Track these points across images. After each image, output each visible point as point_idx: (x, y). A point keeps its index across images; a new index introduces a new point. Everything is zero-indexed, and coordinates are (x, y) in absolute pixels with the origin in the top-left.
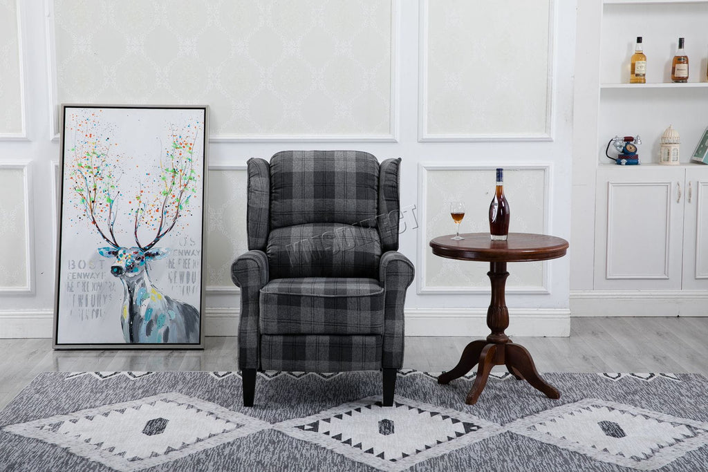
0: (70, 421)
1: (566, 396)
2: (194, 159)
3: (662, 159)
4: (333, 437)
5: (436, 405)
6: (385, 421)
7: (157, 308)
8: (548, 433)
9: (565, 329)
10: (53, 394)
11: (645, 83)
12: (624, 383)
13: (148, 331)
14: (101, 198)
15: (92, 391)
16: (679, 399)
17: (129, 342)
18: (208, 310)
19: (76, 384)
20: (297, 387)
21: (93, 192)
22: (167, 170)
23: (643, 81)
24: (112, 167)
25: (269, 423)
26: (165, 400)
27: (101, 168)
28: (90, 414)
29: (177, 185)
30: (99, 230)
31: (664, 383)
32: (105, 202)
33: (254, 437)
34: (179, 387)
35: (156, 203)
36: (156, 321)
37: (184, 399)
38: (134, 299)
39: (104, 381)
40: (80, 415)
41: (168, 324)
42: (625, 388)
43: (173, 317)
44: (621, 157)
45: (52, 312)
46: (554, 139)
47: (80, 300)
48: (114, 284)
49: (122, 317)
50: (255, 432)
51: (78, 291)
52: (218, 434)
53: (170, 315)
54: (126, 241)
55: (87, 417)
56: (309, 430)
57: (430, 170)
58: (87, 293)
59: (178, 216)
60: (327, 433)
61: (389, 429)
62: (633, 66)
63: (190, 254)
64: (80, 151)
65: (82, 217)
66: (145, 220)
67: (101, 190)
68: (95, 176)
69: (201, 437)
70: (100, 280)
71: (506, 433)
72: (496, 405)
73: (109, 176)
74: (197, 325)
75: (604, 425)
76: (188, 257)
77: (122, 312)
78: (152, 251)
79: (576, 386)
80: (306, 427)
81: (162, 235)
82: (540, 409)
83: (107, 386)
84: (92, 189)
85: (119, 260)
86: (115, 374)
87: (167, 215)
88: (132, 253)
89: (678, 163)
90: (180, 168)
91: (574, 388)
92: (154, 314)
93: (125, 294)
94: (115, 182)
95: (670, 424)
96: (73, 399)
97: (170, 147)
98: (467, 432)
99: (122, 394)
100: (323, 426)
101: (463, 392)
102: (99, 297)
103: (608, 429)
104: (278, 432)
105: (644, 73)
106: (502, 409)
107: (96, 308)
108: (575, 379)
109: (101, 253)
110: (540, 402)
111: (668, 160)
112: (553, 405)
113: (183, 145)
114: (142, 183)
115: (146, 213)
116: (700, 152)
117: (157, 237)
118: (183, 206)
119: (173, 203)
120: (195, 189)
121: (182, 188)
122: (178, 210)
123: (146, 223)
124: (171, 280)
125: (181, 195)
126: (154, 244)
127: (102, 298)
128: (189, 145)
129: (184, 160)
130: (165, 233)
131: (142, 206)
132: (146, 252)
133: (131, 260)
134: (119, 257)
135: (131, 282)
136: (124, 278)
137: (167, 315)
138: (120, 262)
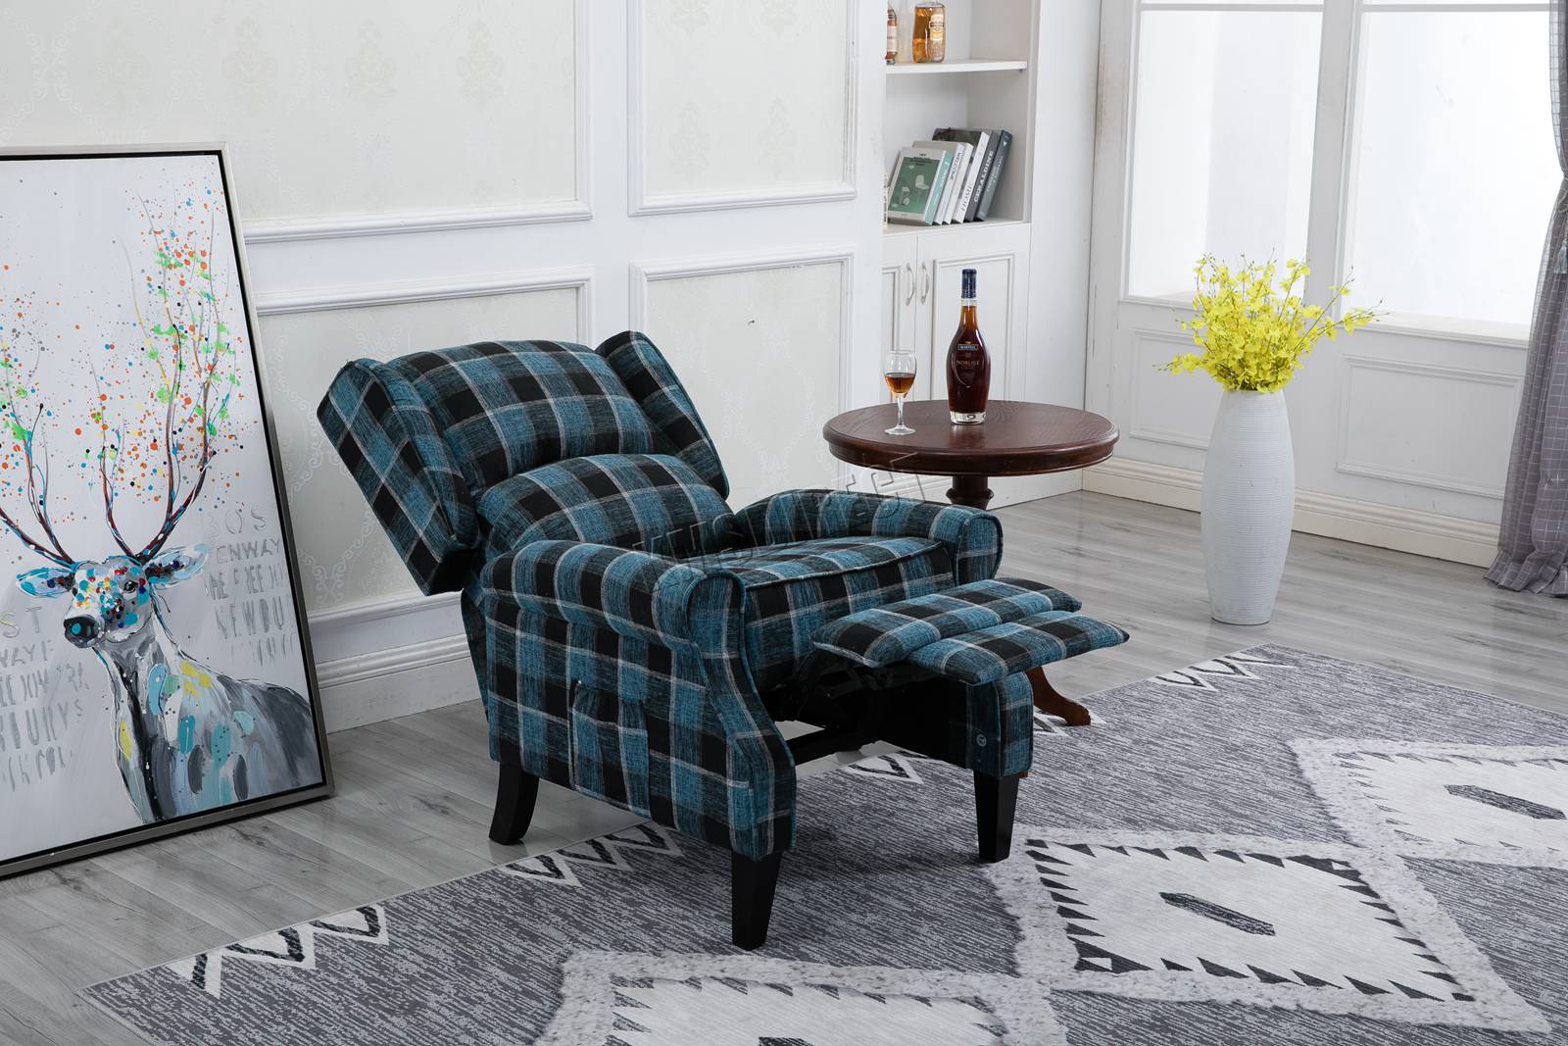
2: (219, 294)
7: (206, 713)
13: (195, 779)
17: (151, 819)
22: (156, 330)
29: (190, 371)
30: (9, 522)
32: (9, 439)
35: (146, 426)
36: (209, 748)
38: (142, 699)
41: (239, 748)
43: (249, 728)
48: (80, 670)
49: (120, 757)
53: (239, 726)
54: (87, 541)
58: (10, 708)
59: (208, 454)
63: (259, 552)
66: (128, 476)
70: (40, 666)
73: (6, 363)
76: (254, 561)
77: (118, 742)
78: (162, 559)
85: (81, 598)
87: (180, 455)
88: (112, 571)
90: (188, 323)
92: (199, 728)
93: (117, 691)
94: (24, 378)
97: (154, 266)
102: (47, 713)
107: (44, 746)
109: (29, 588)
113: (185, 257)
114: (99, 373)
115: (126, 456)
116: (907, 201)
117: (167, 520)
118: (217, 424)
119: (191, 420)
120: (237, 374)
121: (205, 375)
122: (205, 438)
123: (132, 484)
124: (224, 630)
125: (206, 397)
126: (164, 539)
127: (56, 714)
128: (199, 256)
129: (194, 299)
130: (186, 505)
131: (112, 438)
132: (148, 564)
133: (114, 595)
134: (80, 591)
135: (124, 655)
136: (103, 646)
137: (233, 726)
138: (84, 605)
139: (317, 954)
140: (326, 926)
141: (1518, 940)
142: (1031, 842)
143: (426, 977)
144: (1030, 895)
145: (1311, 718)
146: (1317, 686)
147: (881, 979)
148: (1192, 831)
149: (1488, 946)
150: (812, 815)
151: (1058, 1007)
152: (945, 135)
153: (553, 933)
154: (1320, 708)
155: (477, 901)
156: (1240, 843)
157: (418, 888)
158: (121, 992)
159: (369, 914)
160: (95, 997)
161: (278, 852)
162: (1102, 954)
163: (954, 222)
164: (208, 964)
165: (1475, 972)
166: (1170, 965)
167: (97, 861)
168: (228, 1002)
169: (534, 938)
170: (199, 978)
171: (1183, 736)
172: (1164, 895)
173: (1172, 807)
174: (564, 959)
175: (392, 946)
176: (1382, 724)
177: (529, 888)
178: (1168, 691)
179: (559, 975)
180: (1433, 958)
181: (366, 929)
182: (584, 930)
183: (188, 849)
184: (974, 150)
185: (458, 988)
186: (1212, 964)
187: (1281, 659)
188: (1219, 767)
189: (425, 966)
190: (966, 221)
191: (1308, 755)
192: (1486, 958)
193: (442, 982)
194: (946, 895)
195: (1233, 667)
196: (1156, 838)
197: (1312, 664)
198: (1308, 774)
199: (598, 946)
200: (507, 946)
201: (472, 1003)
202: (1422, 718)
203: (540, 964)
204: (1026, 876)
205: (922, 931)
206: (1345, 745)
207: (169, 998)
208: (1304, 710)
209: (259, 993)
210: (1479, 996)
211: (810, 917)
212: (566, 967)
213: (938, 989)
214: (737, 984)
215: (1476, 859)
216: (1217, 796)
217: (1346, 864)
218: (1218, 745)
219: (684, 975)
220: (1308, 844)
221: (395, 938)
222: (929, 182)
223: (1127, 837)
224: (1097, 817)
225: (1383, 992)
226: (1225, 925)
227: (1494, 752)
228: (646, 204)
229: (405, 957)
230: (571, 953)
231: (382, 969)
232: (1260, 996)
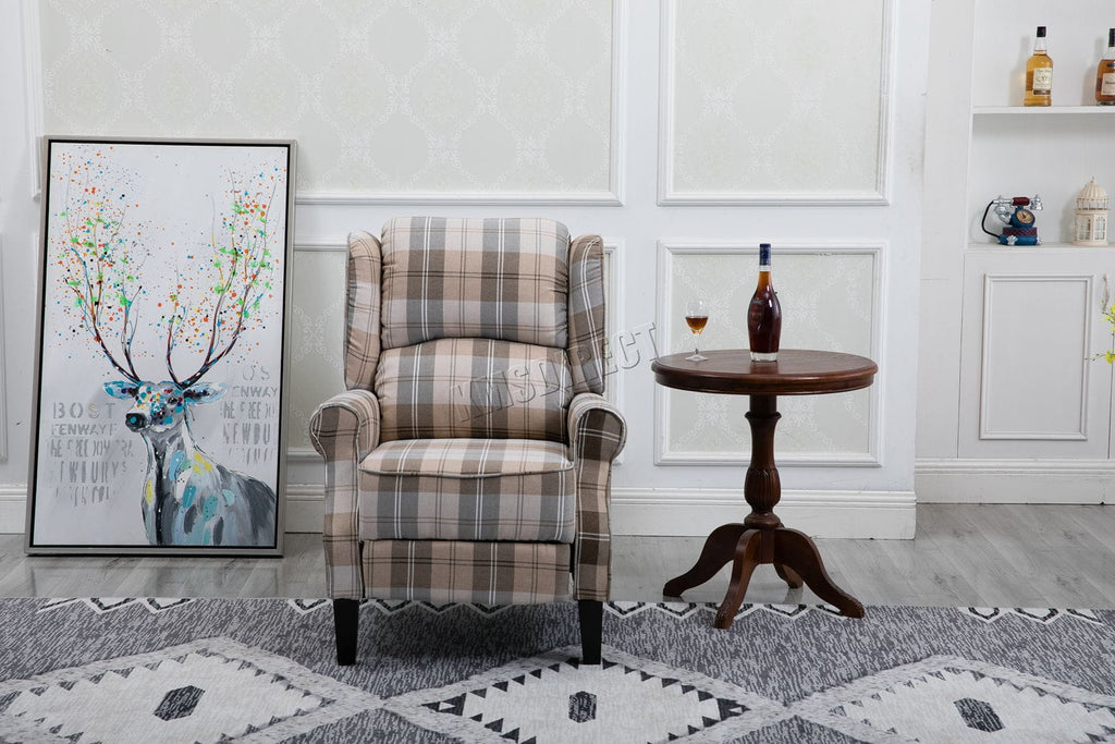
0: (32, 690)
1: (903, 651)
2: (269, 231)
3: (1078, 235)
4: (487, 726)
5: (674, 665)
6: (581, 695)
7: (205, 486)
8: (866, 721)
9: (906, 524)
10: (12, 640)
11: (1049, 105)
12: (1003, 625)
13: (188, 525)
14: (110, 297)
15: (80, 635)
16: (1099, 658)
17: (155, 543)
18: (290, 489)
19: (55, 620)
20: (435, 628)
21: (97, 287)
22: (223, 250)
23: (1046, 102)
24: (129, 244)
25: (378, 697)
26: (205, 652)
27: (111, 246)
28: (69, 679)
29: (240, 276)
30: (106, 352)
31: (1073, 628)
32: (117, 304)
33: (348, 725)
34: (232, 628)
35: (204, 307)
36: (202, 508)
37: (237, 650)
38: (165, 469)
39: (103, 615)
40: (51, 679)
41: (221, 513)
42: (1005, 636)
43: (231, 501)
44: (1007, 232)
45: (23, 489)
46: (890, 202)
47: (72, 470)
48: (131, 445)
49: (144, 501)
50: (351, 715)
51: (70, 456)
52: (285, 719)
53: (225, 498)
54: (152, 370)
55: (62, 685)
56: (447, 711)
57: (679, 253)
58: (84, 459)
59: (240, 328)
60: (478, 718)
61: (587, 710)
62: (1030, 76)
63: (261, 394)
64: (75, 217)
65: (78, 329)
66: (185, 335)
67: (111, 283)
68: (100, 260)
69: (256, 724)
70: (107, 437)
71: (791, 720)
72: (779, 665)
73: (125, 261)
74: (271, 516)
75: (966, 707)
76: (255, 399)
77: (145, 491)
78: (196, 388)
79: (919, 632)
80: (443, 706)
81: (214, 361)
82: (855, 674)
83: (107, 624)
84: (94, 282)
85: (140, 402)
86: (125, 602)
87: (221, 328)
88: (163, 390)
89: (1104, 242)
90: (244, 247)
91: (916, 635)
92: (198, 495)
93: (150, 461)
94: (134, 271)
95: (1081, 707)
96: (44, 650)
97: (229, 211)
98: (724, 717)
99: (131, 641)
100: (472, 705)
101: (723, 640)
102: (105, 466)
103: (973, 715)
104: (393, 714)
105: (1048, 88)
106: (789, 674)
107: (99, 484)
108: (918, 617)
109: (110, 391)
110: (855, 661)
111: (1088, 238)
112: (878, 666)
113: (251, 208)
114: (180, 272)
115: (186, 323)
117: (205, 364)
118: (250, 312)
119: (234, 307)
120: (271, 283)
121: (249, 281)
122: (241, 318)
123: (187, 340)
124: (228, 438)
125: (246, 293)
126: (200, 376)
127: (110, 467)
128: (261, 207)
129: (252, 234)
130: (219, 358)
131: (180, 311)
132: (186, 390)
133: (161, 404)
134: (140, 398)
135: (159, 441)
136: (147, 434)
137: (220, 498)
138: (141, 407)
228: (669, 198)
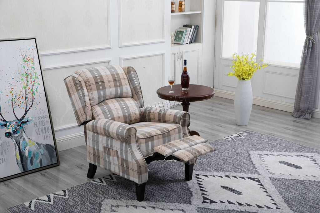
2: (35, 67)
7: (34, 150)
13: (32, 163)
17: (23, 171)
22: (23, 75)
29: (30, 82)
35: (21, 94)
36: (34, 157)
38: (21, 148)
41: (41, 157)
43: (42, 153)
48: (8, 143)
49: (16, 159)
53: (41, 152)
54: (9, 117)
59: (33, 99)
63: (44, 118)
66: (17, 104)
70: (0, 142)
74: (55, 154)
76: (43, 120)
77: (16, 156)
78: (24, 120)
85: (8, 128)
87: (28, 99)
88: (14, 123)
90: (29, 73)
92: (32, 153)
93: (16, 146)
97: (22, 62)
102: (2, 151)
107: (1, 158)
113: (28, 60)
114: (11, 84)
115: (17, 100)
116: (178, 39)
117: (25, 112)
118: (35, 93)
119: (30, 92)
120: (39, 83)
121: (33, 83)
122: (33, 96)
123: (18, 105)
124: (37, 133)
126: (25, 116)
127: (4, 151)
128: (31, 60)
129: (30, 68)
130: (29, 109)
131: (14, 96)
132: (22, 121)
133: (15, 127)
134: (8, 127)
135: (17, 139)
136: (13, 138)
137: (39, 152)
138: (9, 130)
139: (53, 201)
140: (56, 194)
141: (290, 195)
142: (196, 175)
143: (74, 205)
144: (195, 186)
145: (254, 147)
146: (256, 139)
147: (164, 205)
148: (228, 172)
149: (284, 197)
150: (154, 169)
151: (198, 211)
152: (185, 26)
153: (101, 196)
154: (256, 144)
155: (86, 188)
156: (237, 174)
157: (75, 185)
158: (14, 209)
159: (64, 191)
160: (9, 210)
161: (48, 178)
162: (208, 199)
163: (187, 43)
164: (32, 203)
165: (281, 203)
166: (221, 202)
167: (12, 180)
168: (35, 211)
169: (97, 197)
170: (30, 206)
171: (228, 151)
172: (221, 186)
173: (225, 167)
174: (102, 201)
175: (68, 199)
176: (268, 148)
177: (96, 185)
178: (226, 141)
179: (101, 205)
180: (273, 200)
181: (64, 195)
182: (106, 195)
183: (30, 177)
184: (191, 29)
185: (81, 208)
186: (229, 201)
187: (249, 133)
188: (235, 157)
189: (75, 203)
190: (189, 43)
191: (253, 155)
192: (283, 199)
193: (78, 206)
194: (178, 186)
195: (239, 135)
196: (221, 174)
197: (255, 134)
198: (252, 159)
199: (109, 198)
200: (91, 198)
201: (83, 211)
202: (276, 146)
203: (97, 202)
204: (194, 182)
205: (173, 194)
206: (260, 152)
207: (24, 210)
208: (253, 145)
209: (41, 209)
210: (281, 208)
211: (151, 191)
212: (102, 203)
213: (175, 207)
214: (136, 207)
215: (283, 177)
216: (234, 164)
217: (258, 179)
218: (235, 153)
219: (125, 205)
220: (251, 175)
221: (69, 197)
222: (182, 36)
223: (215, 173)
224: (210, 169)
225: (262, 207)
226: (233, 193)
227: (289, 154)
228: (122, 45)
229: (71, 201)
230: (103, 200)
231: (66, 204)
232: (238, 208)
